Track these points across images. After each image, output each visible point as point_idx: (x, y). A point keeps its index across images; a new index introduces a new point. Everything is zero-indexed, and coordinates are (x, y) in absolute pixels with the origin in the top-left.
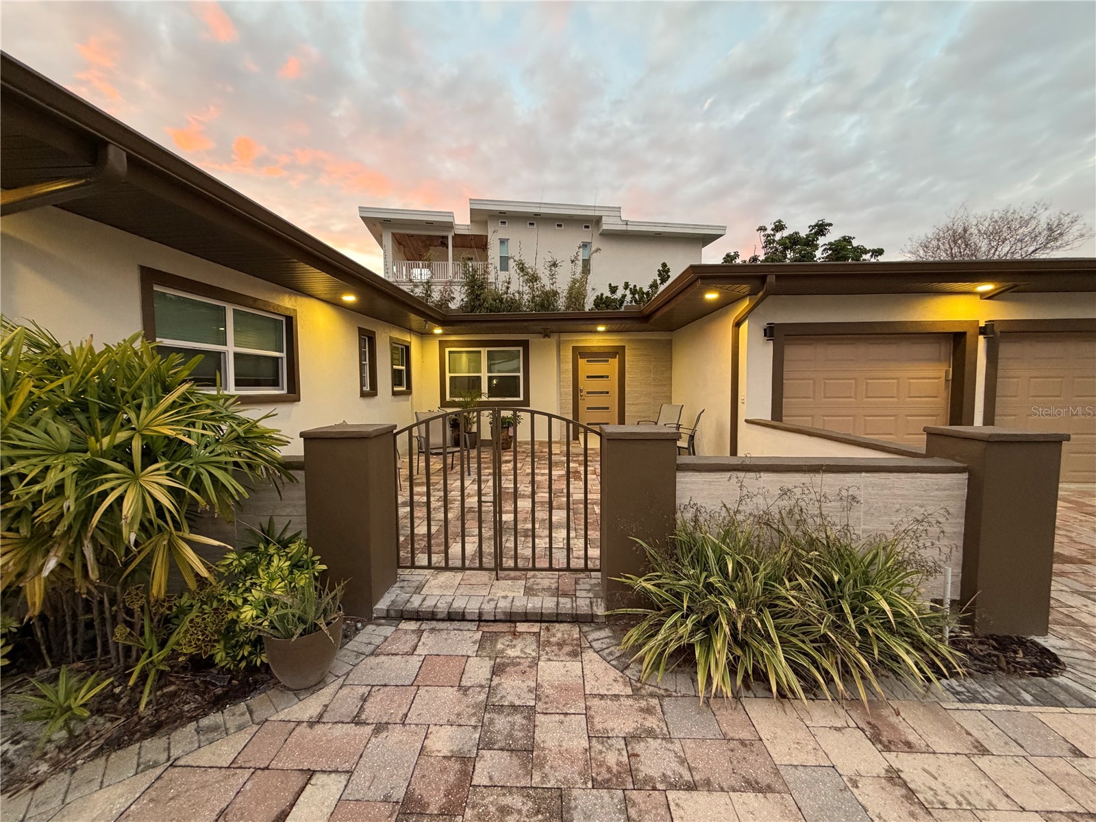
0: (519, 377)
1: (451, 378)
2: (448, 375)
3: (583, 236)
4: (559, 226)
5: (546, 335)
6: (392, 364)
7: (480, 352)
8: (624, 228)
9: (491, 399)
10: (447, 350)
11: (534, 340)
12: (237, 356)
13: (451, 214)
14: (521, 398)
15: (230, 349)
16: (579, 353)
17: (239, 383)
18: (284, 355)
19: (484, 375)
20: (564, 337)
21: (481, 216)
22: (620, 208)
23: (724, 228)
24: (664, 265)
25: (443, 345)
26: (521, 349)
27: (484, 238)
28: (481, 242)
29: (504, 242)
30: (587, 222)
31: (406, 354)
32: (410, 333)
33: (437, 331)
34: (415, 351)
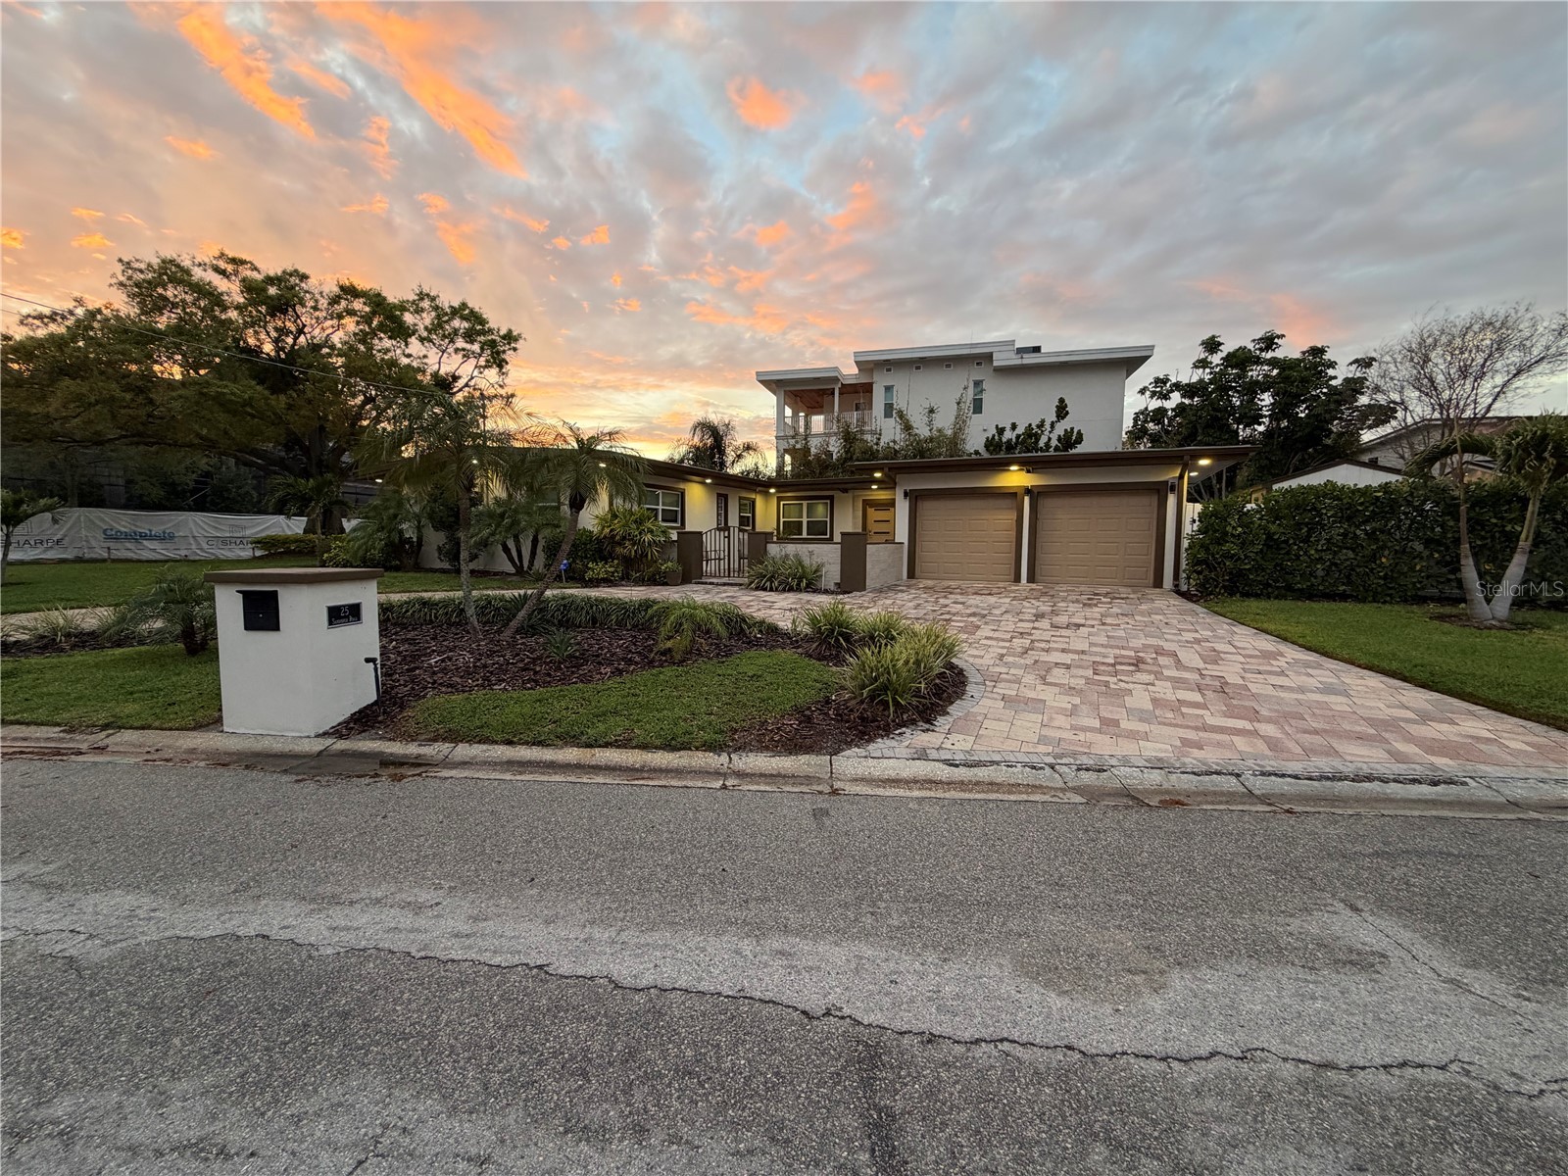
0: (827, 521)
1: (784, 522)
2: (782, 520)
3: (977, 374)
4: (948, 366)
5: (845, 491)
6: (741, 511)
7: (802, 504)
8: (1018, 362)
9: (809, 537)
10: (782, 503)
11: (837, 494)
12: (662, 509)
13: (836, 369)
14: (828, 536)
15: (660, 507)
16: (867, 503)
18: (679, 508)
19: (805, 520)
20: (856, 493)
21: (872, 366)
22: (1013, 337)
23: (1151, 348)
24: (1062, 400)
25: (779, 499)
26: (828, 501)
27: (870, 385)
28: (867, 389)
29: (888, 389)
30: (979, 359)
31: (751, 506)
32: (758, 492)
33: (772, 490)
34: (760, 504)
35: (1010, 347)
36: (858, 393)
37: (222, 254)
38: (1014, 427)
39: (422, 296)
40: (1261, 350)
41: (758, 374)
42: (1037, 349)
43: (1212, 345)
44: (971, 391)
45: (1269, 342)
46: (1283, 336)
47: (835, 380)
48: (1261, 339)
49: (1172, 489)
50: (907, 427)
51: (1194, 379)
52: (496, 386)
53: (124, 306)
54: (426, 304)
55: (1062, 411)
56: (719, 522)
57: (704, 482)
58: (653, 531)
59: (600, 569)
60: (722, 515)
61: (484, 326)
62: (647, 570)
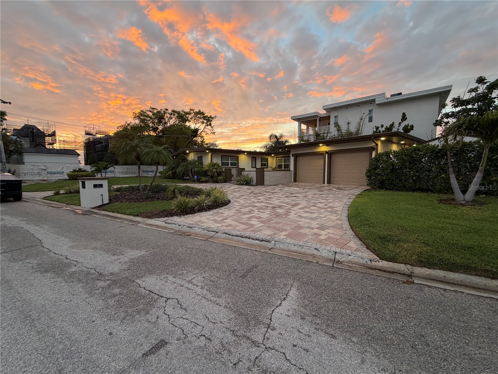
0: (289, 164)
1: (278, 165)
3: (370, 107)
4: (359, 106)
6: (261, 162)
7: (282, 159)
8: (387, 101)
14: (289, 169)
15: (230, 162)
17: (231, 165)
18: (237, 162)
19: (283, 164)
21: (330, 110)
22: (384, 93)
24: (404, 114)
25: (277, 158)
26: (289, 158)
27: (330, 116)
28: (329, 118)
29: (336, 117)
30: (371, 102)
31: (267, 160)
32: (268, 156)
33: (273, 155)
34: (270, 159)
35: (383, 96)
36: (325, 120)
37: (151, 108)
38: (382, 126)
39: (191, 110)
42: (400, 94)
43: (481, 80)
47: (317, 116)
49: (374, 149)
50: (339, 130)
52: (211, 130)
53: (137, 121)
54: (192, 112)
55: (404, 118)
56: (253, 165)
57: (245, 154)
58: (217, 168)
59: (203, 179)
60: (254, 163)
61: (205, 115)
62: (215, 179)
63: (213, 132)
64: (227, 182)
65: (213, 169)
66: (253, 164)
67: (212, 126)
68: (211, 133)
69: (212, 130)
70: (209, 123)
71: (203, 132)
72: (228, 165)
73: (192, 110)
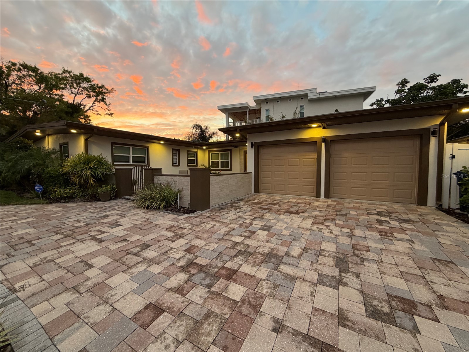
0: (229, 161)
1: (211, 162)
2: (210, 161)
3: (301, 102)
4: (290, 100)
5: (236, 147)
6: (187, 158)
7: (218, 153)
8: (318, 96)
9: (222, 168)
10: (210, 153)
11: (233, 149)
12: (133, 156)
13: (247, 103)
14: (229, 168)
15: (131, 155)
16: (246, 153)
17: (133, 162)
18: (146, 156)
19: (220, 161)
20: (241, 148)
21: (260, 102)
22: (316, 88)
23: (375, 87)
25: (209, 152)
26: (229, 152)
27: (260, 109)
28: (259, 111)
29: (267, 110)
30: (302, 96)
31: (196, 155)
32: (198, 148)
33: (204, 148)
34: (200, 153)
35: (315, 91)
36: (256, 112)
39: (65, 72)
40: (428, 83)
41: (218, 107)
43: (404, 83)
44: (299, 109)
45: (433, 78)
46: (440, 75)
47: (247, 108)
48: (428, 78)
49: (434, 133)
51: (397, 98)
52: (106, 110)
56: (174, 162)
57: (160, 143)
58: (96, 168)
59: (59, 192)
60: (176, 159)
61: (93, 83)
62: (90, 192)
63: (109, 112)
64: (120, 198)
65: (82, 170)
66: (174, 160)
67: (108, 103)
68: (107, 114)
69: (109, 110)
70: (100, 97)
71: (91, 110)
72: (129, 162)
73: (67, 71)
